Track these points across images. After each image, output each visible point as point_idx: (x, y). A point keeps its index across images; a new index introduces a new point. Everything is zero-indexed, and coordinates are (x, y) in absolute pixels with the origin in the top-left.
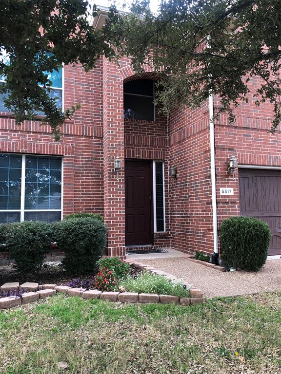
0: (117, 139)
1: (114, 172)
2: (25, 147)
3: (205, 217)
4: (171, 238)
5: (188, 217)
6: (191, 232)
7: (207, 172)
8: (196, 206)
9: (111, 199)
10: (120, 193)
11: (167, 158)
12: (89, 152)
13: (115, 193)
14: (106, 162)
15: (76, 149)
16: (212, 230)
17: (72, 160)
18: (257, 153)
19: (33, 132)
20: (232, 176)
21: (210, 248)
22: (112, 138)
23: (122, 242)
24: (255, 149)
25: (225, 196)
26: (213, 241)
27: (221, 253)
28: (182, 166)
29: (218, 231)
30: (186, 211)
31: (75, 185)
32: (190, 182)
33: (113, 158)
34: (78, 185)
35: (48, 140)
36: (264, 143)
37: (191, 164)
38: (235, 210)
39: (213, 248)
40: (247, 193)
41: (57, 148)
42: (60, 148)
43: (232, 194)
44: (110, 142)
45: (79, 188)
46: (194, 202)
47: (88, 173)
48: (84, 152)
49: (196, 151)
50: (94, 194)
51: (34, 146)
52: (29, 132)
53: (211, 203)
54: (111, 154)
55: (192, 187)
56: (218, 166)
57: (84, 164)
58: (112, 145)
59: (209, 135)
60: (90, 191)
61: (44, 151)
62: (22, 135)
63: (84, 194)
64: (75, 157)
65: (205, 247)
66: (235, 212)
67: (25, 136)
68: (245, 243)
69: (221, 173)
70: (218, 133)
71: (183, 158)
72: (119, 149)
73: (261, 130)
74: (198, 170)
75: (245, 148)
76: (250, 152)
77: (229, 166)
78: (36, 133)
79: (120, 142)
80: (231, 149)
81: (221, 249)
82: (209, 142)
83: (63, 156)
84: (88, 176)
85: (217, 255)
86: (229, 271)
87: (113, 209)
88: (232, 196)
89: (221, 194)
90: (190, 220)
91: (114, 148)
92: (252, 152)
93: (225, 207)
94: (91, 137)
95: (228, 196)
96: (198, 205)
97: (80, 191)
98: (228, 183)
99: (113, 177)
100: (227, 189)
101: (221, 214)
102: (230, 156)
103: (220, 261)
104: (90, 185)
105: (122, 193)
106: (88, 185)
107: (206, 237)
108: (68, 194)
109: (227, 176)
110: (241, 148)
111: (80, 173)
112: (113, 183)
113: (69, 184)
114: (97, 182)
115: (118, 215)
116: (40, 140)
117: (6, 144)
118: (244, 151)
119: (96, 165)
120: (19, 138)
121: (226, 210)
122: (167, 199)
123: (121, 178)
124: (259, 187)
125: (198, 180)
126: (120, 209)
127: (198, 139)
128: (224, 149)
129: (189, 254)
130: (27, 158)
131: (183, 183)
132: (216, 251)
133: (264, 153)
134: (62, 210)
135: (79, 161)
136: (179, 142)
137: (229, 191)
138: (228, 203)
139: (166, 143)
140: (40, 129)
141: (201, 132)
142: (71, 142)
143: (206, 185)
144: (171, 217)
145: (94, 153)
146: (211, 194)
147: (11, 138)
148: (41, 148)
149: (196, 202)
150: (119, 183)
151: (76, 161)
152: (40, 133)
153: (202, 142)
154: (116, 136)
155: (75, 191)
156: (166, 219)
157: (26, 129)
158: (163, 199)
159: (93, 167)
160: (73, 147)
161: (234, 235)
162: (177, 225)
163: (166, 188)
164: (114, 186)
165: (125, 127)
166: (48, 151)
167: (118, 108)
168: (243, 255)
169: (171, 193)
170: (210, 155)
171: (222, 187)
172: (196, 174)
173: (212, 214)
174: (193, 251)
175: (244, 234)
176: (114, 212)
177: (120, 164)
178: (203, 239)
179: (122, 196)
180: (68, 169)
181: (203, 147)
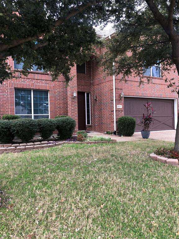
0: (74, 83)
1: (74, 98)
2: (33, 86)
3: (110, 117)
4: (94, 127)
5: (102, 118)
6: (103, 124)
7: (111, 98)
8: (106, 113)
9: (72, 110)
10: (76, 107)
11: (91, 91)
12: (60, 89)
13: (74, 107)
14: (69, 93)
15: (54, 87)
16: (114, 122)
17: (53, 92)
18: (131, 91)
19: (36, 79)
20: (121, 100)
21: (112, 129)
22: (72, 83)
23: (77, 128)
24: (130, 89)
25: (119, 108)
26: (114, 126)
27: (117, 131)
28: (100, 95)
29: (116, 122)
30: (101, 115)
31: (54, 103)
32: (103, 102)
33: (73, 92)
34: (56, 103)
35: (42, 83)
36: (134, 87)
37: (104, 94)
38: (123, 114)
39: (114, 129)
40: (126, 107)
41: (47, 87)
42: (48, 87)
43: (121, 107)
44: (72, 85)
45: (56, 105)
46: (105, 111)
47: (60, 98)
48: (58, 88)
49: (106, 89)
50: (63, 108)
51: (37, 86)
52: (34, 79)
53: (113, 111)
54: (72, 90)
55: (105, 105)
56: (116, 96)
57: (58, 94)
58: (72, 86)
59: (113, 83)
60: (61, 106)
61: (41, 88)
62: (31, 81)
63: (58, 107)
64: (54, 91)
65: (110, 129)
66: (122, 115)
67: (33, 81)
68: (127, 125)
69: (118, 99)
70: (117, 82)
71: (100, 92)
72: (75, 88)
73: (133, 81)
74: (108, 98)
75: (126, 89)
76: (128, 90)
77: (120, 96)
78: (37, 79)
79: (75, 85)
80: (121, 89)
81: (117, 129)
82: (113, 86)
83: (49, 90)
84: (60, 99)
85: (116, 131)
86: (121, 136)
87: (73, 114)
88: (121, 108)
89: (117, 108)
90: (103, 119)
91: (73, 87)
92: (129, 90)
93: (119, 113)
94: (61, 82)
95: (120, 108)
96: (107, 112)
97: (57, 106)
98: (120, 103)
99: (73, 100)
100: (120, 105)
101: (117, 115)
102: (121, 92)
103: (117, 134)
104: (61, 103)
105: (77, 107)
106: (60, 103)
107: (111, 125)
108: (52, 107)
109: (120, 100)
110: (125, 89)
111: (56, 98)
112: (73, 103)
113: (52, 103)
114: (64, 102)
115: (75, 117)
116: (39, 83)
117: (25, 85)
118: (126, 90)
119: (63, 94)
120: (30, 82)
121: (119, 114)
122: (91, 110)
123: (76, 101)
124: (131, 105)
125: (107, 102)
126: (76, 114)
127: (108, 84)
128: (119, 89)
129: (103, 133)
130: (33, 91)
131: (100, 103)
132: (115, 130)
133: (134, 91)
134: (49, 114)
135: (56, 93)
136: (98, 85)
137: (120, 106)
138: (120, 111)
139: (91, 84)
140: (39, 78)
141: (109, 81)
142: (52, 84)
143: (111, 104)
144: (93, 118)
145: (62, 89)
146: (113, 107)
147: (27, 82)
148: (40, 87)
149: (106, 111)
150: (75, 103)
151: (55, 92)
152: (39, 80)
153: (109, 85)
154: (74, 82)
155: (55, 106)
156: (91, 119)
157: (33, 78)
158: (89, 110)
159: (61, 96)
160: (53, 86)
161: (123, 123)
162: (96, 121)
163: (91, 105)
164: (73, 104)
165: (77, 78)
166: (43, 88)
167: (74, 69)
168: (127, 130)
169: (94, 107)
170: (113, 91)
171: (118, 105)
172: (106, 99)
173: (114, 116)
174: (105, 131)
175: (127, 123)
176: (73, 115)
177: (75, 94)
178: (109, 126)
179: (77, 108)
180: (52, 96)
181: (110, 88)
